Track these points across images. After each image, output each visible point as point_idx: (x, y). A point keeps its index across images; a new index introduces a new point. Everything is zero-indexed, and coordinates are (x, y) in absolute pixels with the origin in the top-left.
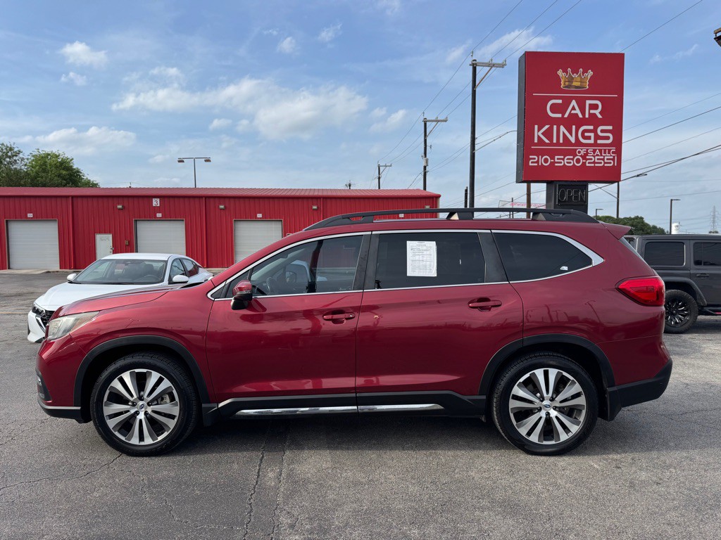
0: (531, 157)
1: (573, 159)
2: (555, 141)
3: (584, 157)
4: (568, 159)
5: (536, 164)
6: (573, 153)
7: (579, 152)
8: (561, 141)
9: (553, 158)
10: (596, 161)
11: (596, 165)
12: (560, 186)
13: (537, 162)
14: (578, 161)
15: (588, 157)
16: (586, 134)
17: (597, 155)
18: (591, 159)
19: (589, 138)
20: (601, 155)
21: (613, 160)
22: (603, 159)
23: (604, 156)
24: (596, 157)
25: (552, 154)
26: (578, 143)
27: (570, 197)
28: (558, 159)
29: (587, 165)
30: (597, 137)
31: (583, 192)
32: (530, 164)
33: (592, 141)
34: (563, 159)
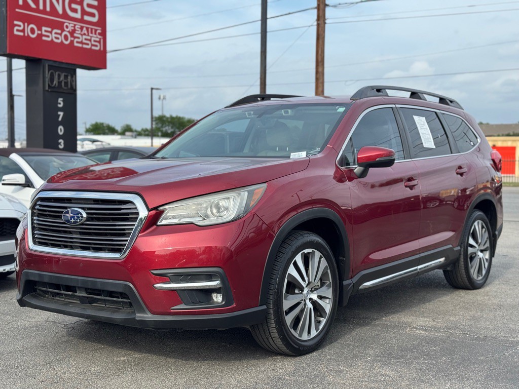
0: (16, 22)
1: (60, 34)
2: (41, 7)
3: (72, 33)
4: (56, 33)
5: (21, 34)
6: (60, 26)
7: (67, 27)
8: (48, 9)
9: (40, 29)
10: (84, 41)
11: (85, 46)
12: (50, 67)
13: (23, 31)
14: (66, 38)
15: (75, 35)
16: (74, 6)
17: (85, 34)
18: (79, 38)
19: (75, 11)
20: (88, 35)
21: (99, 42)
22: (90, 40)
23: (91, 37)
24: (84, 37)
25: (40, 23)
26: (65, 16)
27: (60, 83)
28: (46, 31)
29: (76, 44)
30: (84, 12)
31: (72, 77)
32: (16, 33)
33: (78, 16)
34: (51, 32)
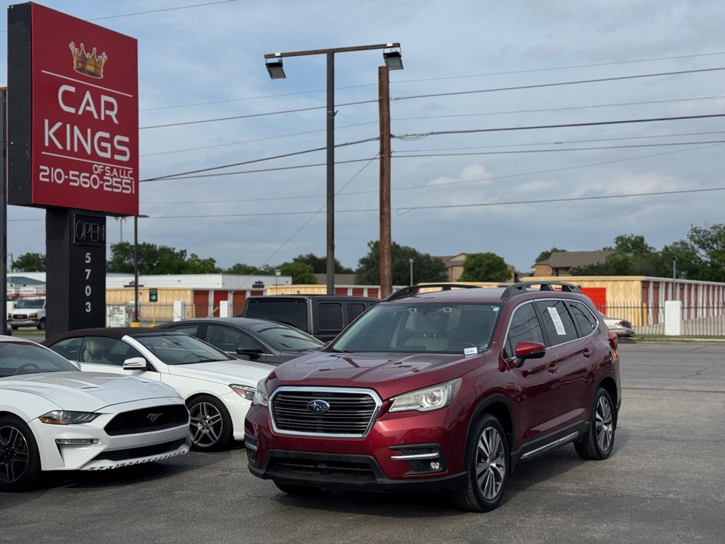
0: (41, 167)
1: (89, 178)
2: (68, 148)
3: (101, 176)
4: (84, 177)
5: (47, 180)
6: (88, 169)
7: (96, 169)
8: (76, 150)
9: (67, 174)
10: (114, 184)
11: (115, 190)
12: (78, 217)
13: (49, 176)
14: (95, 182)
15: (105, 178)
16: (103, 144)
17: (115, 176)
18: (108, 181)
19: (104, 150)
20: (119, 177)
21: (131, 184)
22: (121, 183)
23: (122, 179)
24: (114, 179)
25: (67, 166)
26: (94, 156)
27: (88, 235)
28: (73, 175)
29: (105, 189)
30: (114, 151)
31: (101, 227)
32: (41, 179)
33: (108, 155)
34: (78, 176)
